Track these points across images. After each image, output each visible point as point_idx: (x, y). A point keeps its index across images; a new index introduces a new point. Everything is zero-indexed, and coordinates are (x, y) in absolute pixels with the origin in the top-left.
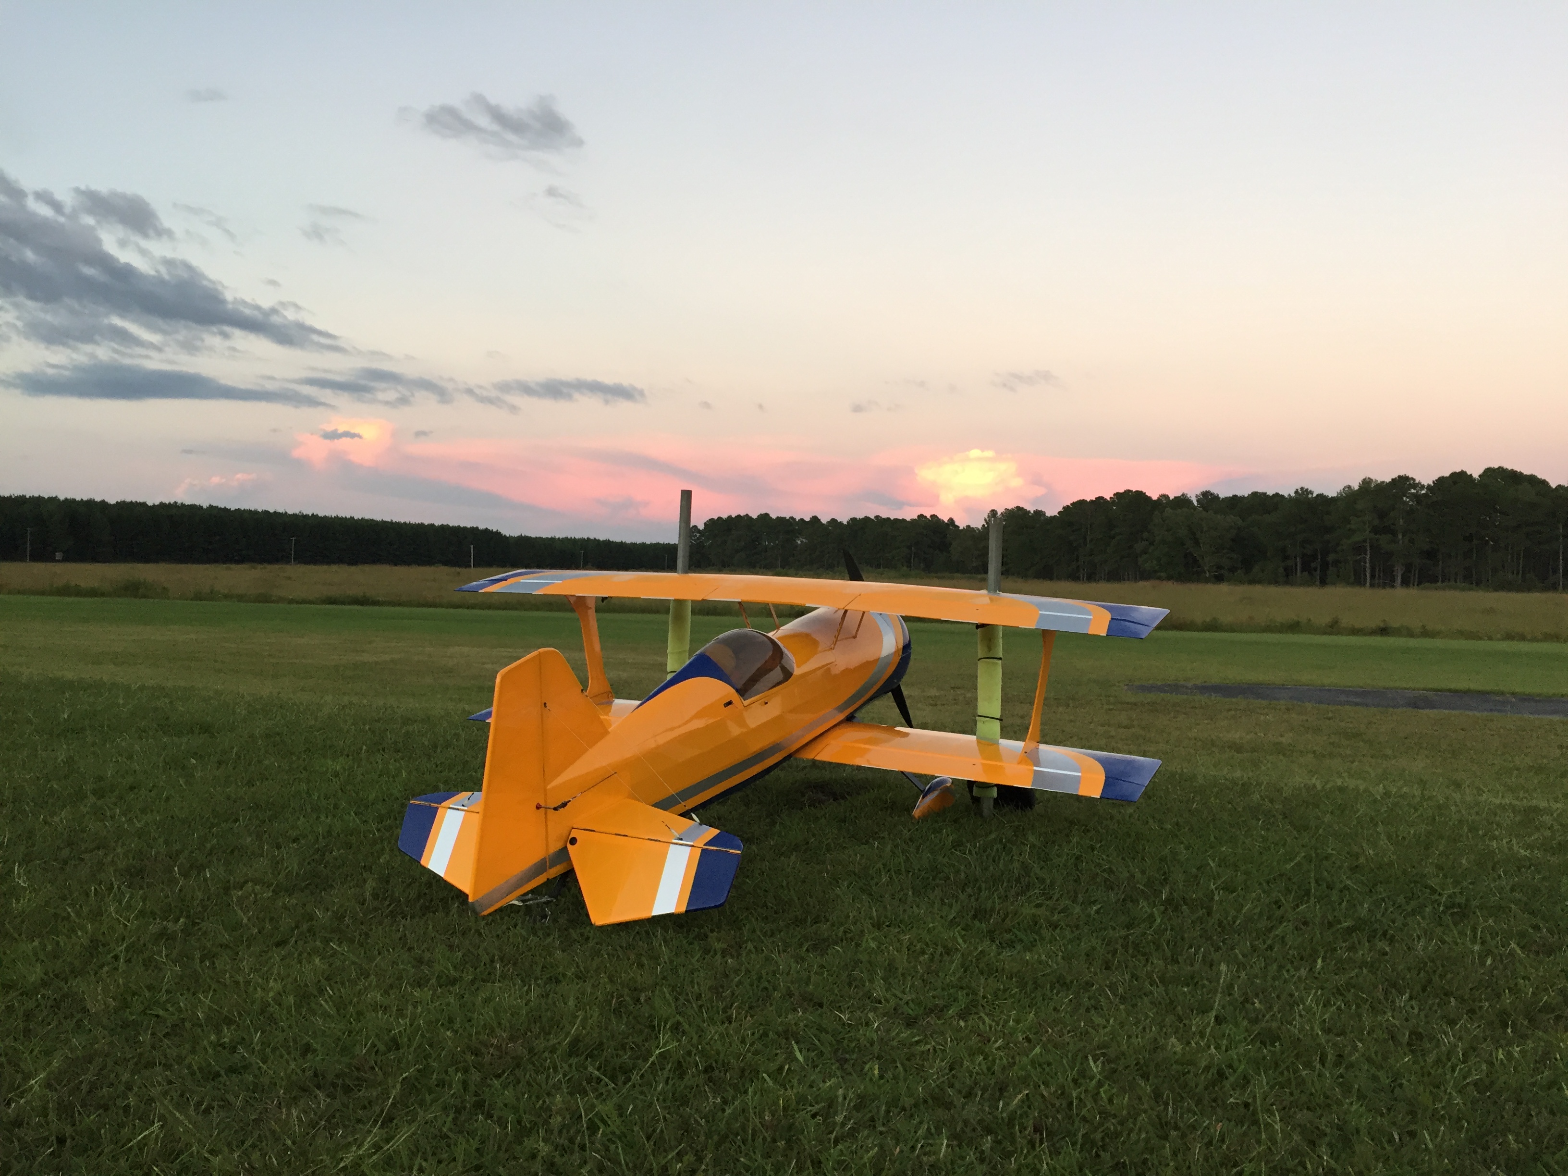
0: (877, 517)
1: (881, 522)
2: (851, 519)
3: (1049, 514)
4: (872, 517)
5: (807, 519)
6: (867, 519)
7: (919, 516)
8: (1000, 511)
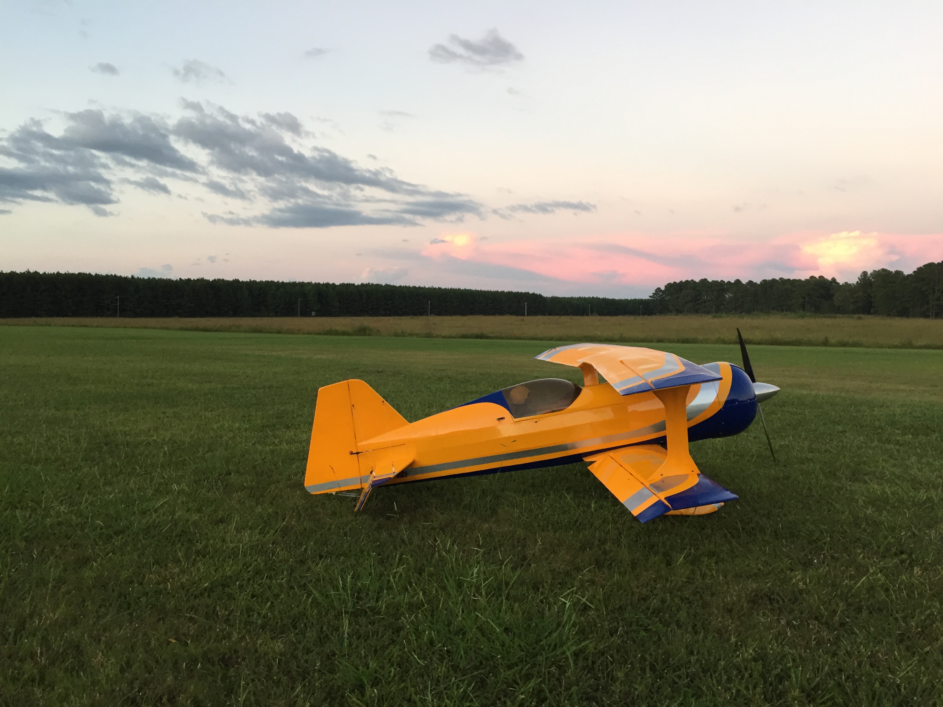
0: (781, 279)
1: (783, 282)
2: (763, 280)
3: (906, 273)
4: (778, 279)
5: (733, 281)
6: (774, 280)
7: (811, 277)
8: (869, 272)
